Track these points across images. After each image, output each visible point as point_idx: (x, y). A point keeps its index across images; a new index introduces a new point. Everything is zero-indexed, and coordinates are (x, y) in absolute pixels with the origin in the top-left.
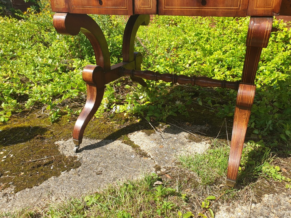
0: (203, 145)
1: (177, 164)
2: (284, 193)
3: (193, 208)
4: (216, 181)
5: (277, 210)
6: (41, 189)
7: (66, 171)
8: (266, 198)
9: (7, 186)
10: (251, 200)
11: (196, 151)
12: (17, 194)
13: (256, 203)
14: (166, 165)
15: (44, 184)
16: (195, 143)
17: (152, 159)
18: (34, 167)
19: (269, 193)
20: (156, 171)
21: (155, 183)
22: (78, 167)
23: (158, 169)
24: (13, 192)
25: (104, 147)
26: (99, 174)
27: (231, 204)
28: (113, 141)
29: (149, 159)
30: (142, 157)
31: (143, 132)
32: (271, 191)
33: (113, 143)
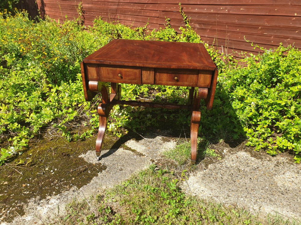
0: (173, 143)
1: (162, 157)
2: (217, 162)
3: (178, 177)
4: (185, 163)
5: (215, 171)
6: (93, 184)
7: (100, 172)
8: (210, 166)
9: (70, 187)
10: (203, 168)
11: (169, 148)
12: (80, 189)
13: (205, 169)
14: (156, 158)
15: (92, 182)
16: (167, 142)
17: (147, 156)
18: (78, 174)
19: (210, 164)
20: (152, 163)
21: (155, 169)
22: (106, 169)
23: (153, 161)
24: (77, 189)
25: (114, 154)
26: (121, 170)
27: (195, 172)
28: (118, 149)
29: (146, 156)
30: (140, 156)
31: (133, 140)
32: (211, 162)
33: (118, 150)
